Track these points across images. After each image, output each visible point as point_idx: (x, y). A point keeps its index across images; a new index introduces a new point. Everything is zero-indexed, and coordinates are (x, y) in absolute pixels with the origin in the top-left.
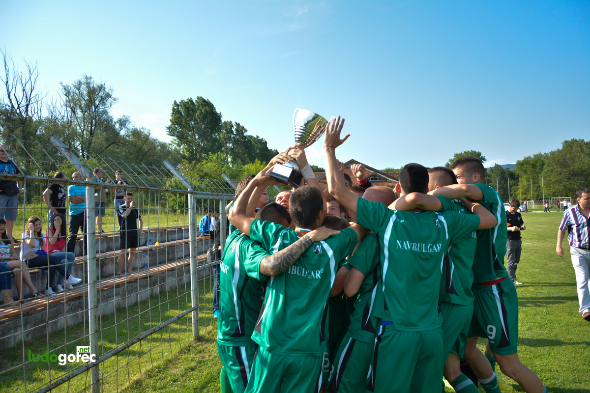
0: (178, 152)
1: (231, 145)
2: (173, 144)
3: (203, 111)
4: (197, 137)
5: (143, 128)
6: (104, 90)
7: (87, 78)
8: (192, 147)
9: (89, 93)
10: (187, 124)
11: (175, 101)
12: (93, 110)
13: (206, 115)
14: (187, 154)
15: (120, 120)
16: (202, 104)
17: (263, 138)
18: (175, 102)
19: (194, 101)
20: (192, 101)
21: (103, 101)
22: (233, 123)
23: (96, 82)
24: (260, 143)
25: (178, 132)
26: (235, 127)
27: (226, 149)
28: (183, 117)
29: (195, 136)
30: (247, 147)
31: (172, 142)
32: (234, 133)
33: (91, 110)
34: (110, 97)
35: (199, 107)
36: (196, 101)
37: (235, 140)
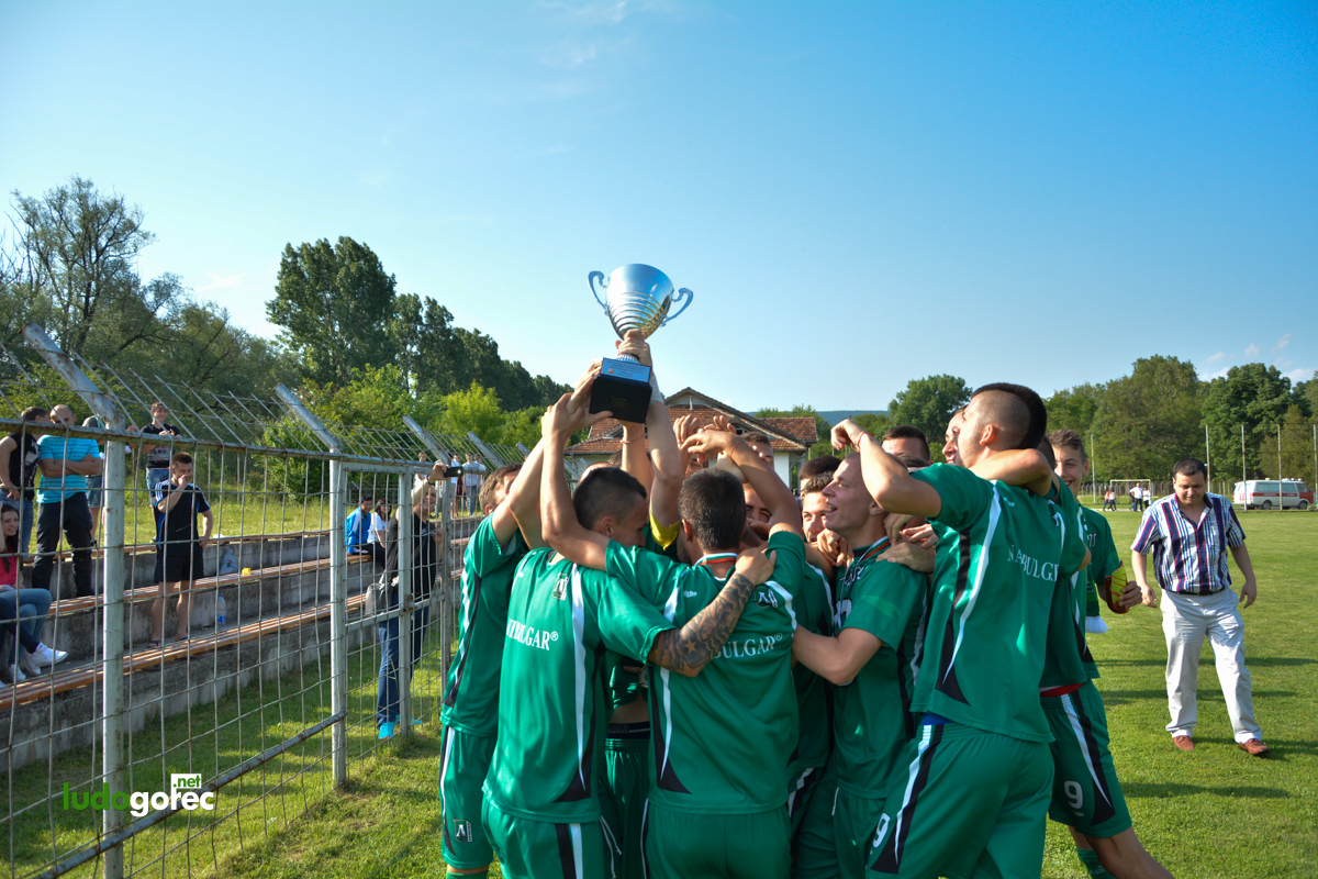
0: (291, 361)
1: (415, 349)
2: (281, 344)
3: (353, 270)
4: (337, 328)
5: (211, 305)
6: (121, 214)
7: (79, 184)
8: (326, 350)
9: (84, 218)
10: (314, 297)
11: (289, 245)
12: (94, 260)
13: (360, 277)
14: (313, 367)
15: (157, 284)
16: (350, 253)
17: (488, 336)
18: (289, 248)
19: (333, 247)
20: (328, 246)
21: (116, 238)
22: (422, 299)
23: (102, 194)
24: (482, 346)
25: (292, 315)
26: (426, 308)
27: (404, 356)
28: (307, 282)
29: (333, 326)
30: (452, 355)
31: (279, 337)
32: (424, 321)
33: (87, 259)
34: (135, 230)
35: (343, 259)
36: (338, 247)
37: (425, 338)
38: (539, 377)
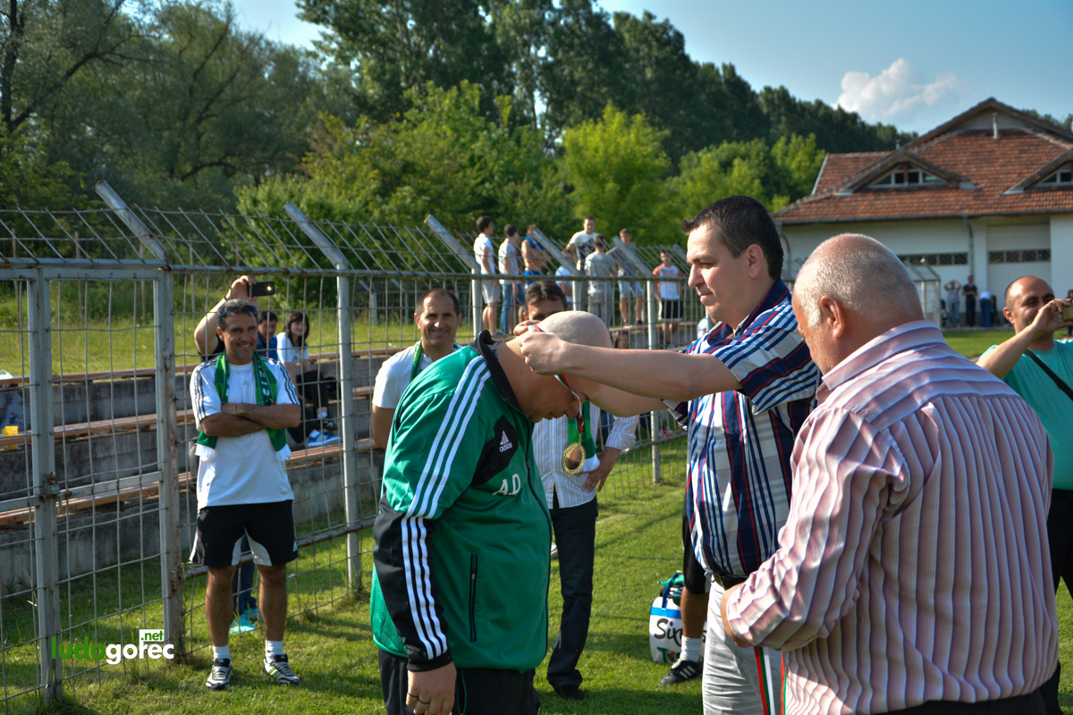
0: (338, 81)
2: (322, 54)
4: (410, 24)
8: (393, 61)
14: (373, 91)
17: (667, 22)
24: (658, 40)
25: (338, 8)
27: (526, 67)
29: (403, 22)
30: (605, 58)
31: (319, 44)
37: (558, 33)
38: (768, 89)
